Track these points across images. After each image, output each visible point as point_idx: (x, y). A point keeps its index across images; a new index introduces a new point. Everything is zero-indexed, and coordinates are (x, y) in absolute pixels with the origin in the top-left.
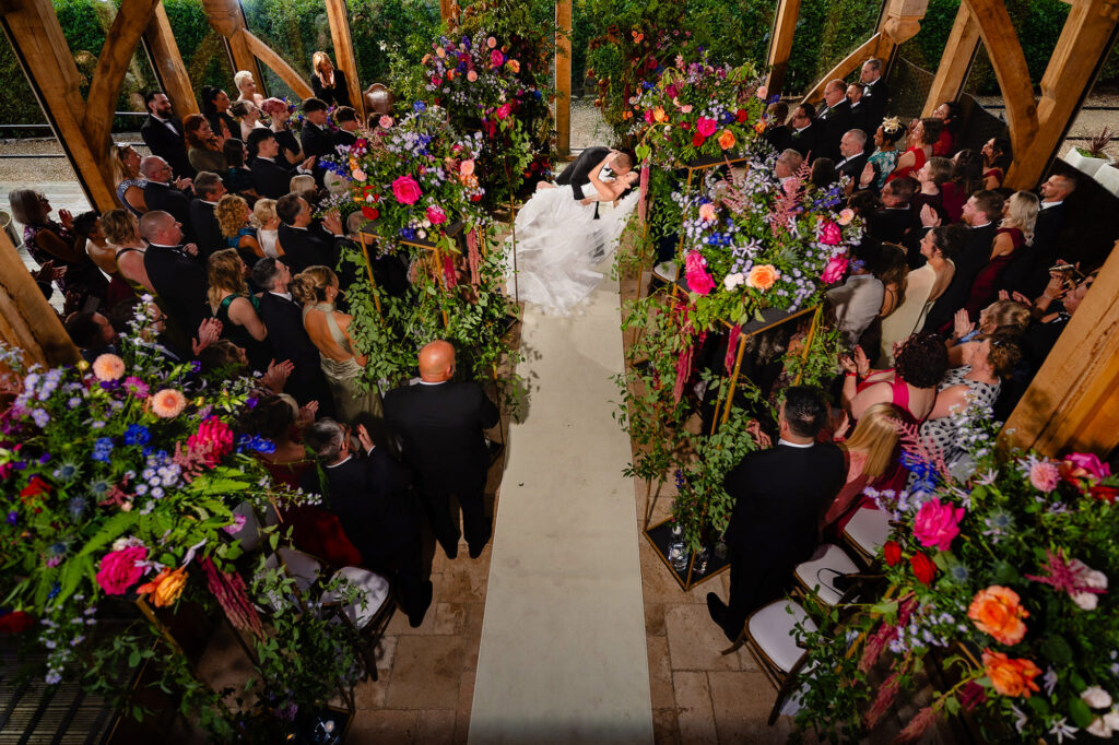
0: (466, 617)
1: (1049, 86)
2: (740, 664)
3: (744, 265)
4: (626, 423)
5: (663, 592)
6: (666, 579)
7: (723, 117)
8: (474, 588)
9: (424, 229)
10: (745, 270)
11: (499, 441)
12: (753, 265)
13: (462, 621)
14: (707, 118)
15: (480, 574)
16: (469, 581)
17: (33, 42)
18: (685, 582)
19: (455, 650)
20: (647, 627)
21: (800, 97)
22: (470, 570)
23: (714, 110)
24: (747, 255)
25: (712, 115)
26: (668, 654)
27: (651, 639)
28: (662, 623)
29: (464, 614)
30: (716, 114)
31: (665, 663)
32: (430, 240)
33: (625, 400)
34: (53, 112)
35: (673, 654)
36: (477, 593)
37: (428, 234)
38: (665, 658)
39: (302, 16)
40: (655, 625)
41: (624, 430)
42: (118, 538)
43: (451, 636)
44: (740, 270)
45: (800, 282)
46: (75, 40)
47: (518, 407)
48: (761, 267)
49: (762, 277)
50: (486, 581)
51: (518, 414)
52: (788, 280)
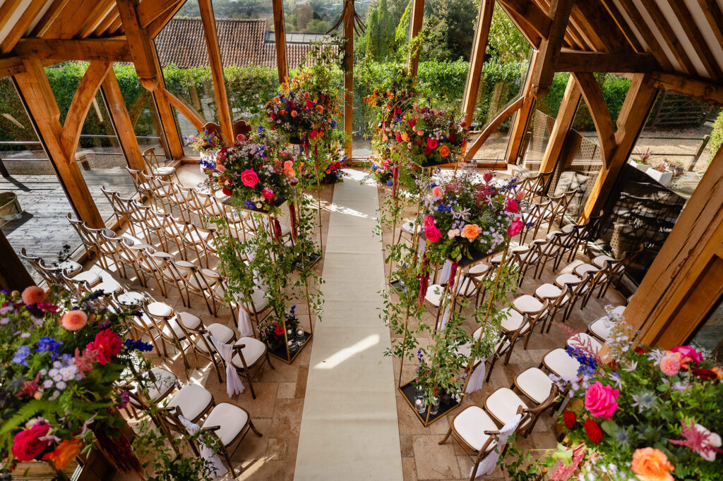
0: (287, 448)
1: (621, 123)
2: (461, 475)
3: (460, 224)
4: (388, 321)
5: (412, 428)
6: (413, 419)
7: (442, 138)
8: (292, 428)
9: (261, 202)
10: (460, 227)
11: (310, 332)
12: (465, 224)
13: (284, 450)
14: (433, 138)
15: (296, 419)
16: (290, 423)
17: (32, 92)
18: (425, 421)
19: (279, 471)
20: (401, 452)
21: (479, 131)
22: (290, 416)
23: (437, 134)
24: (461, 218)
25: (435, 137)
26: (415, 469)
27: (405, 459)
28: (411, 448)
29: (286, 445)
30: (438, 136)
31: (413, 475)
32: (264, 209)
33: (387, 307)
34: (42, 134)
35: (418, 469)
36: (294, 432)
37: (263, 206)
38: (413, 472)
39: (200, 84)
40: (407, 451)
41: (386, 326)
42: (30, 419)
43: (276, 461)
44: (457, 227)
45: (494, 235)
46: (66, 95)
47: (321, 311)
48: (469, 225)
49: (471, 231)
50: (300, 423)
51: (321, 316)
52: (486, 233)
